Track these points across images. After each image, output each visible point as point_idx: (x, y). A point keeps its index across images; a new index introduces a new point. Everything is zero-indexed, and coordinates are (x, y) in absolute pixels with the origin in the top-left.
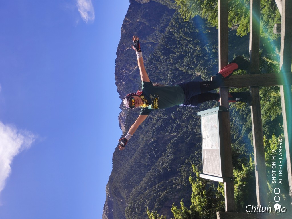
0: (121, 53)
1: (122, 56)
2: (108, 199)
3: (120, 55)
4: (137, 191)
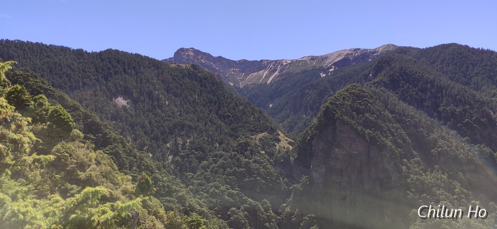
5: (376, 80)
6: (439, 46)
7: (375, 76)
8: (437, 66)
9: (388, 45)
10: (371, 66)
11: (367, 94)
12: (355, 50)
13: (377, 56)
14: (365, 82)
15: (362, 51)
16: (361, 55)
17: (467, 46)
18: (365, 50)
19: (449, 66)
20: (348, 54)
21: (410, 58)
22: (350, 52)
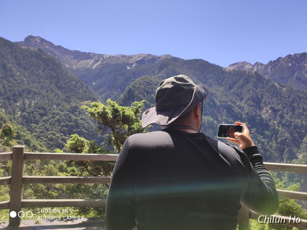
2: (157, 58)
5: (159, 75)
6: (194, 60)
7: (159, 72)
8: (192, 71)
9: (168, 55)
10: (157, 66)
11: (153, 83)
12: (149, 55)
13: (161, 60)
14: (153, 75)
15: (153, 56)
16: (152, 58)
17: (208, 62)
18: (154, 56)
19: (197, 72)
20: (144, 57)
21: (178, 64)
22: (146, 56)
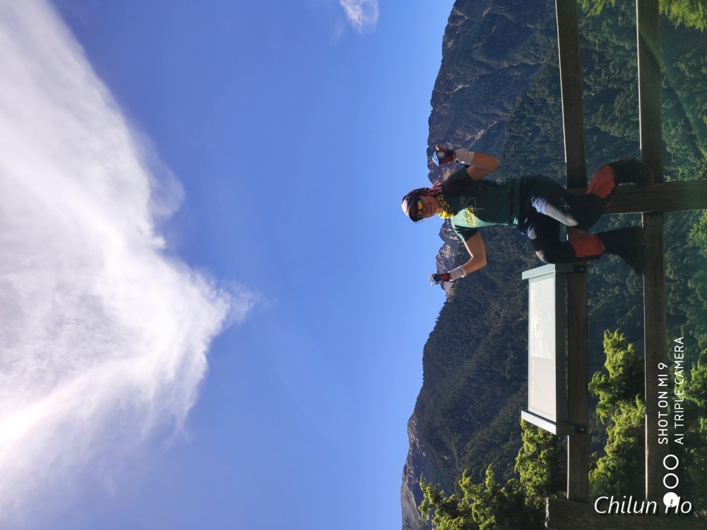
0: (442, 99)
1: (445, 107)
2: (413, 452)
3: (439, 106)
4: (485, 440)
5: (455, 453)
7: (448, 452)
9: (409, 425)
10: (433, 454)
12: (405, 473)
13: (420, 443)
15: (409, 463)
16: (414, 465)
18: (408, 458)
